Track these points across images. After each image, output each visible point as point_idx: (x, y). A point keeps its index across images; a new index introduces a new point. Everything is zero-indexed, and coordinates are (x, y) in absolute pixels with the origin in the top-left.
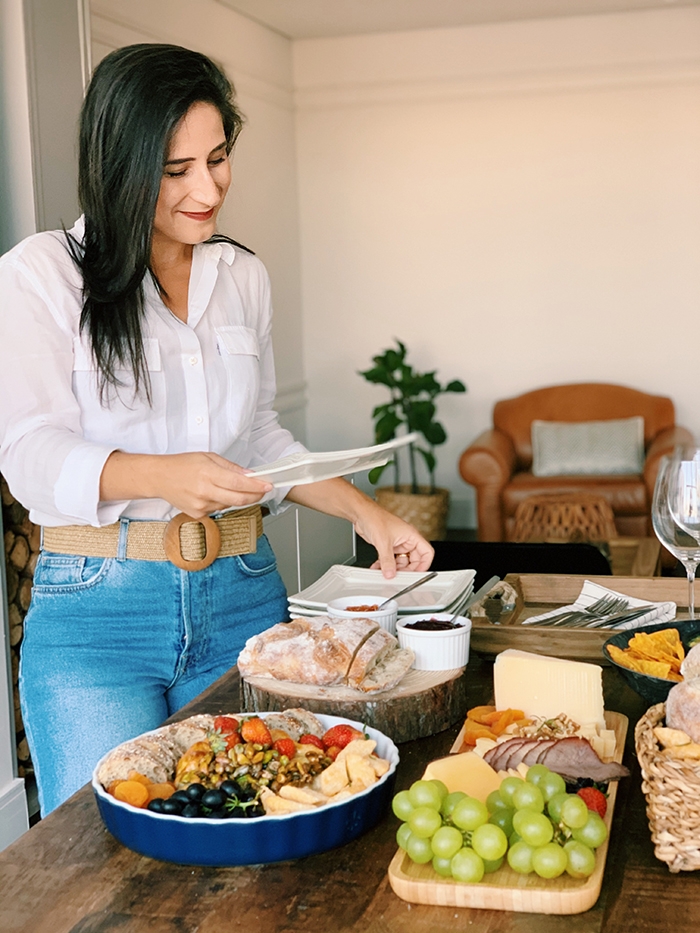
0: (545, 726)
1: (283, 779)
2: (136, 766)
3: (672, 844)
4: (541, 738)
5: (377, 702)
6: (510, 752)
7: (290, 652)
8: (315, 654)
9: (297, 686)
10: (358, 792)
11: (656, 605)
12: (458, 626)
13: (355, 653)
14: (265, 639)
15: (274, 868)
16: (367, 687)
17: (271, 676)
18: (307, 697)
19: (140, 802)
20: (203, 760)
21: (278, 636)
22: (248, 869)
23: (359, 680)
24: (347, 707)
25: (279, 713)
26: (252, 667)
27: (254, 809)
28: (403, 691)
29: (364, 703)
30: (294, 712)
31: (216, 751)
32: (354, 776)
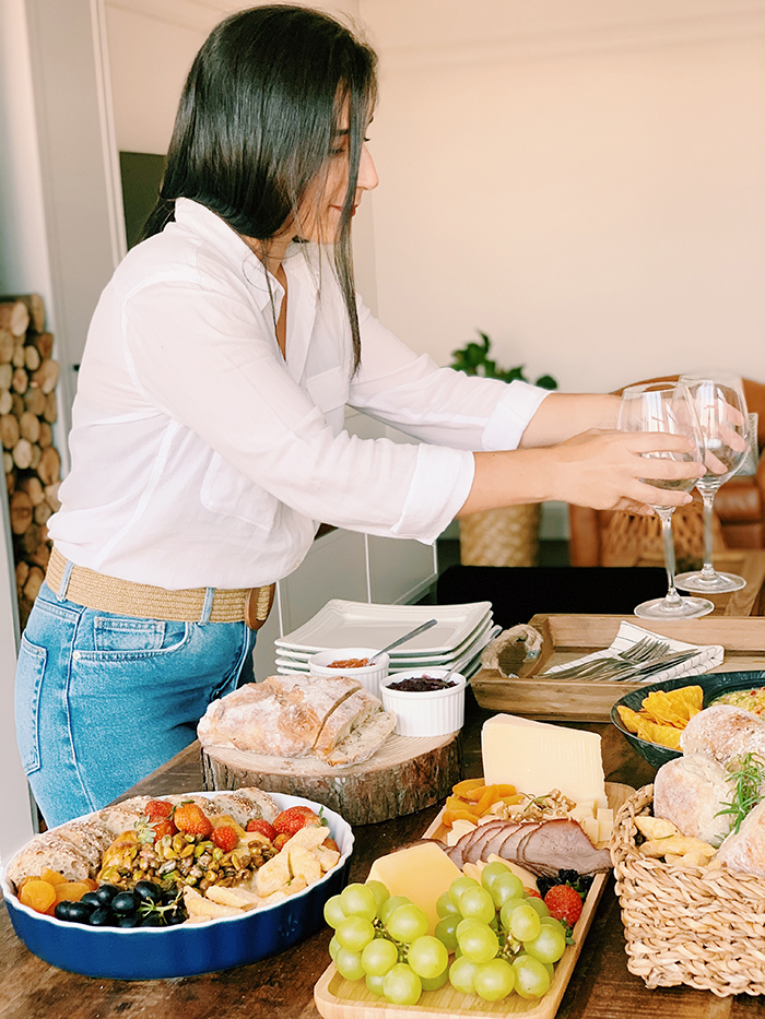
0: (534, 804)
1: (212, 877)
2: (51, 861)
3: (646, 957)
4: (525, 821)
5: (347, 777)
6: (487, 838)
7: (253, 719)
8: (280, 721)
9: (261, 758)
10: (295, 892)
11: (700, 649)
12: (452, 685)
13: (326, 719)
14: (228, 704)
15: (193, 982)
16: (334, 760)
17: (233, 746)
18: (268, 772)
19: (45, 906)
20: (127, 854)
21: (243, 699)
22: (163, 984)
23: (327, 751)
24: (312, 783)
25: (231, 793)
26: (212, 736)
27: (174, 914)
28: (381, 763)
29: (332, 778)
30: (247, 792)
31: (143, 842)
32: (296, 872)
